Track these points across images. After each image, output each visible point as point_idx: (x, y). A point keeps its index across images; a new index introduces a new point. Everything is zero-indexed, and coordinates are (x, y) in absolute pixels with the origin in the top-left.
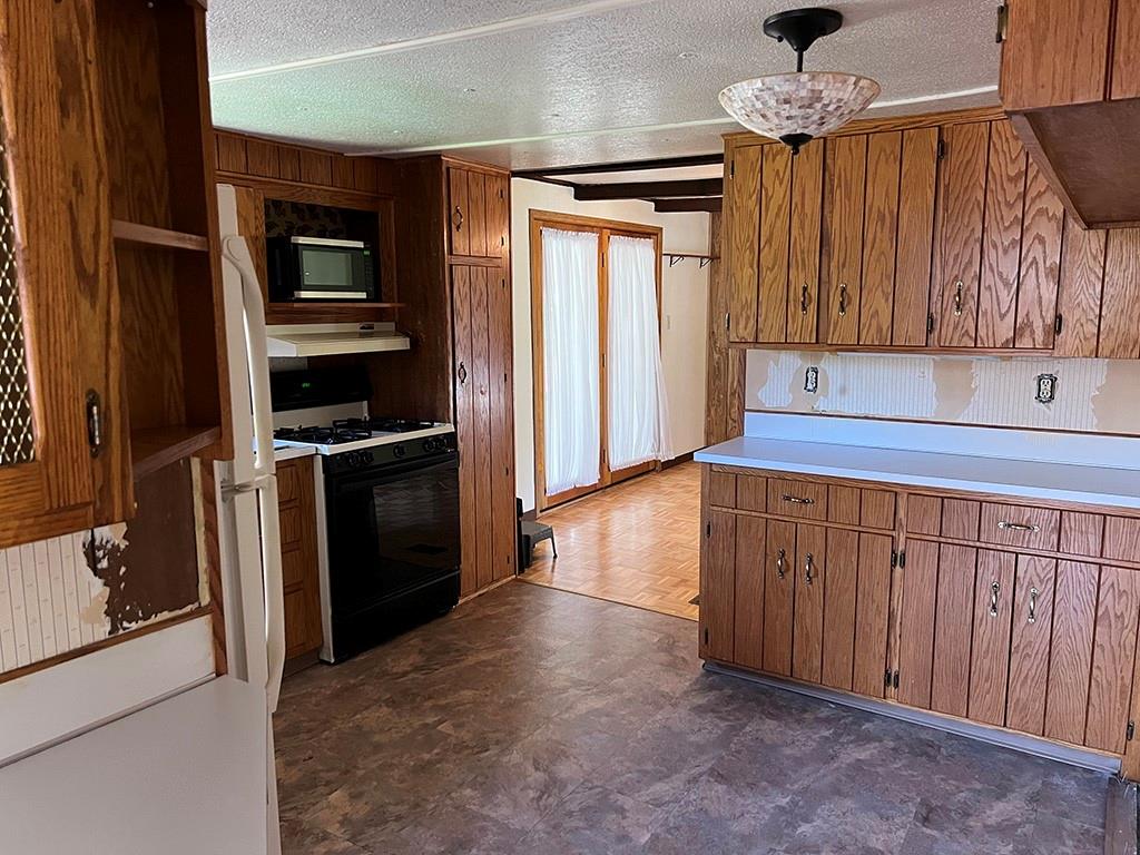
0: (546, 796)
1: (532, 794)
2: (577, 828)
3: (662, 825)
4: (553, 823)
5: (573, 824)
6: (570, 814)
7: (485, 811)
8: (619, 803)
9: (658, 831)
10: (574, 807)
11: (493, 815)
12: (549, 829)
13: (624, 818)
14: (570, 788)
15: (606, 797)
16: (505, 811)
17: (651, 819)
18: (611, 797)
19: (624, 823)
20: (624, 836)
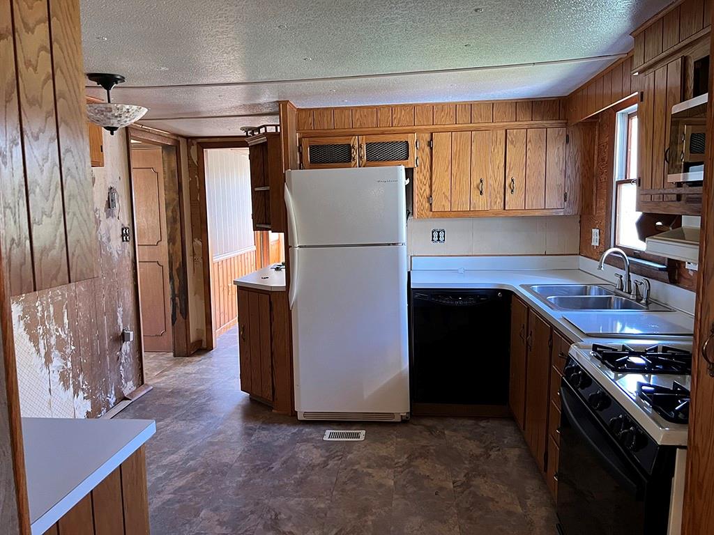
0: (273, 517)
1: (283, 516)
2: (245, 507)
3: (194, 522)
4: (260, 505)
5: (248, 508)
6: (252, 513)
7: (303, 500)
8: (225, 528)
9: (195, 519)
10: (253, 517)
11: (296, 499)
12: (260, 501)
13: (219, 520)
14: (260, 527)
15: (233, 530)
16: (292, 502)
17: (201, 525)
18: (230, 530)
19: (217, 518)
20: (216, 511)
